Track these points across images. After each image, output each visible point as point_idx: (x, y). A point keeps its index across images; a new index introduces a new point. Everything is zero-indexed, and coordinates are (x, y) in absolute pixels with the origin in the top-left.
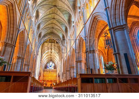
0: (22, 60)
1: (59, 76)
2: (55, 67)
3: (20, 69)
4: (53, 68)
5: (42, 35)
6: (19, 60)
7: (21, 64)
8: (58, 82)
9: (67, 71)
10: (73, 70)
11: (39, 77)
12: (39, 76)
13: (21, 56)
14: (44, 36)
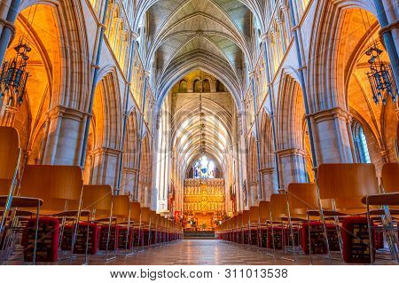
0: (82, 122)
1: (233, 197)
2: (219, 173)
3: (76, 160)
4: (211, 177)
5: (168, 59)
6: (67, 121)
7: (79, 139)
8: (230, 214)
9: (263, 172)
10: (292, 162)
11: (171, 200)
12: (168, 197)
13: (74, 106)
14: (175, 64)
